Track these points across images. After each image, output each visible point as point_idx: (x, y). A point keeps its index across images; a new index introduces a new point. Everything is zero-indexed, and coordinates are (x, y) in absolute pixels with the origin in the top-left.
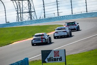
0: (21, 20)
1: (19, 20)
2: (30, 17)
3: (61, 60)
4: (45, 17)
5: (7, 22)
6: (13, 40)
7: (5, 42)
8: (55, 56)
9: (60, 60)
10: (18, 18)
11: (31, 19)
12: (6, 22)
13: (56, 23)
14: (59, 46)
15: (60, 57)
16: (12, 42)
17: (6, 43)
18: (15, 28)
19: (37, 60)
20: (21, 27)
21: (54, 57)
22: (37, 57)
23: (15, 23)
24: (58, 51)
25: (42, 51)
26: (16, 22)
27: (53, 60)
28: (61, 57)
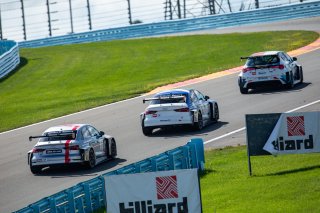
0: (179, 16)
1: (171, 16)
2: (208, 5)
3: (311, 147)
4: (257, 5)
5: (133, 20)
6: (153, 79)
7: (126, 86)
8: (290, 135)
9: (306, 147)
10: (168, 9)
11: (213, 11)
12: (131, 22)
13: (292, 24)
14: (305, 102)
15: (306, 137)
16: (149, 86)
17: (131, 92)
18: (160, 40)
19: (231, 147)
20: (178, 37)
21: (287, 138)
22: (233, 136)
23: (158, 26)
24: (302, 118)
25: (247, 116)
26: (163, 20)
27: (285, 145)
28: (311, 136)
